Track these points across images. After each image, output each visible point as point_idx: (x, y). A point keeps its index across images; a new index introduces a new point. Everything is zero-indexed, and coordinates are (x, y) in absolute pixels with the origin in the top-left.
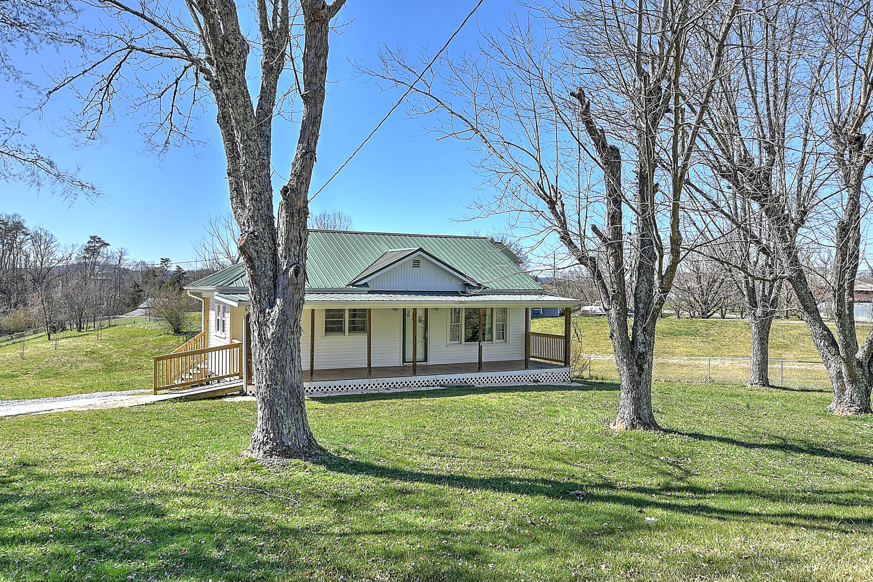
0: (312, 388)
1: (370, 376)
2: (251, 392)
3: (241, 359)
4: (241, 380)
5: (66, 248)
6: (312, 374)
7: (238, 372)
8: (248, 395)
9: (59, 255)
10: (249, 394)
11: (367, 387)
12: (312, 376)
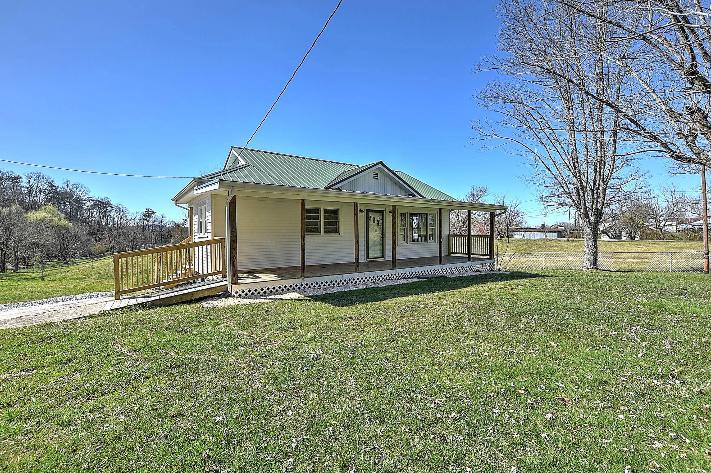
0: (304, 285)
1: (358, 270)
2: (237, 293)
3: (224, 256)
4: (225, 279)
5: (133, 214)
6: (303, 269)
7: (221, 270)
8: (234, 296)
9: (129, 218)
10: (235, 294)
11: (356, 282)
12: (303, 272)
